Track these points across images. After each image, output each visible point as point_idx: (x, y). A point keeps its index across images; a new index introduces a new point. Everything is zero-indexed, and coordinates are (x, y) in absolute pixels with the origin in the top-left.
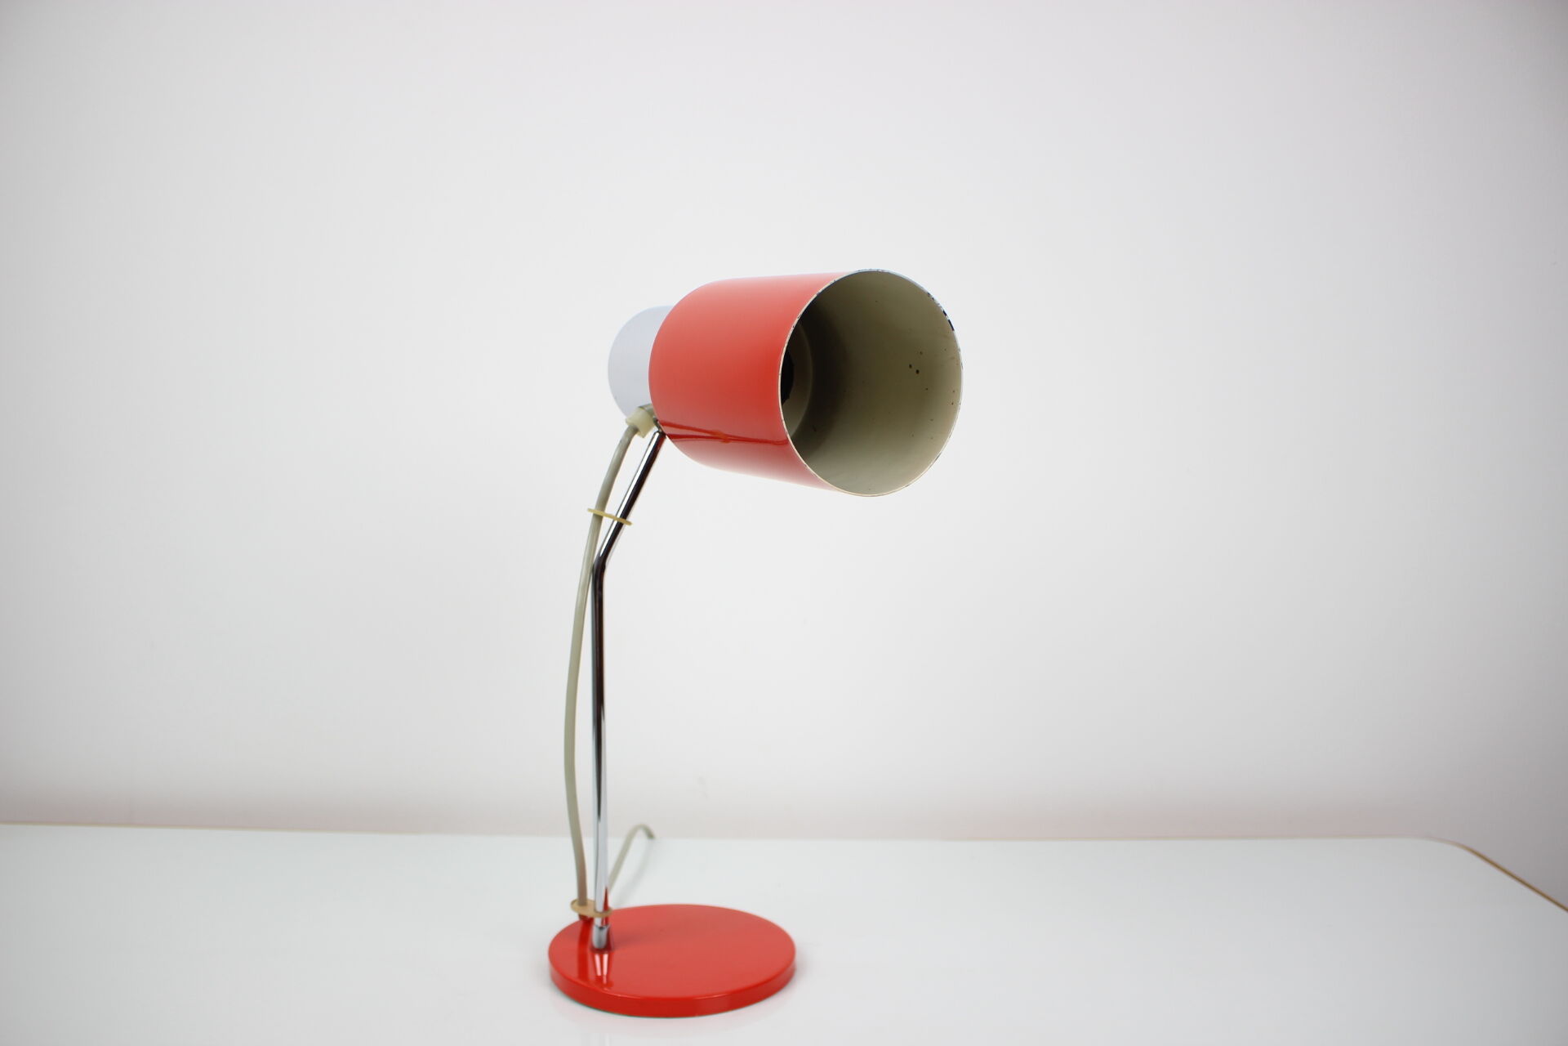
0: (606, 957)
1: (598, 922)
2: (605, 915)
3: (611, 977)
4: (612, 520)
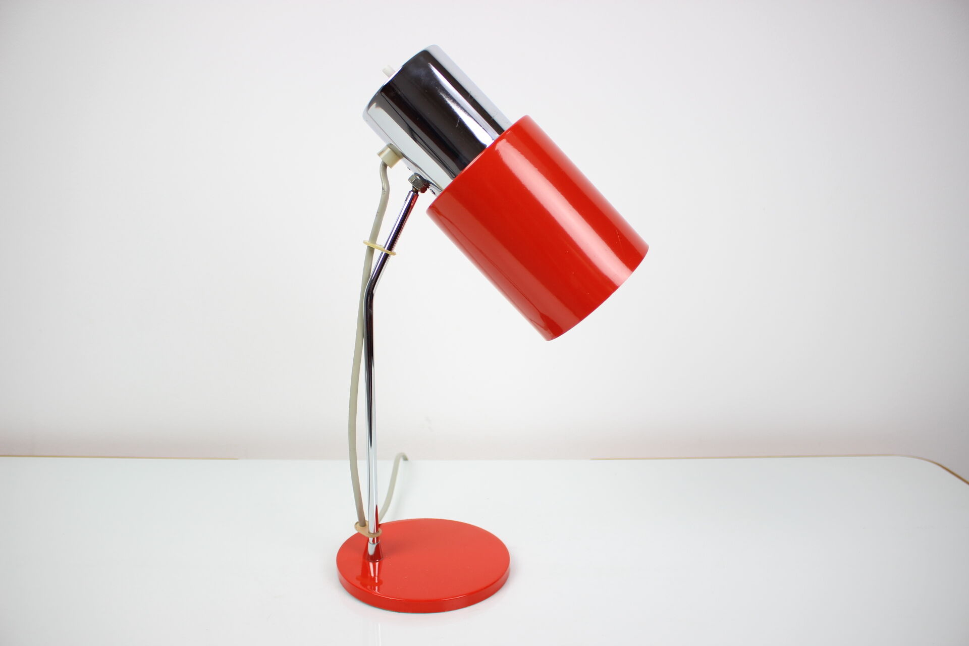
2: (376, 535)
3: (381, 580)
4: (381, 251)
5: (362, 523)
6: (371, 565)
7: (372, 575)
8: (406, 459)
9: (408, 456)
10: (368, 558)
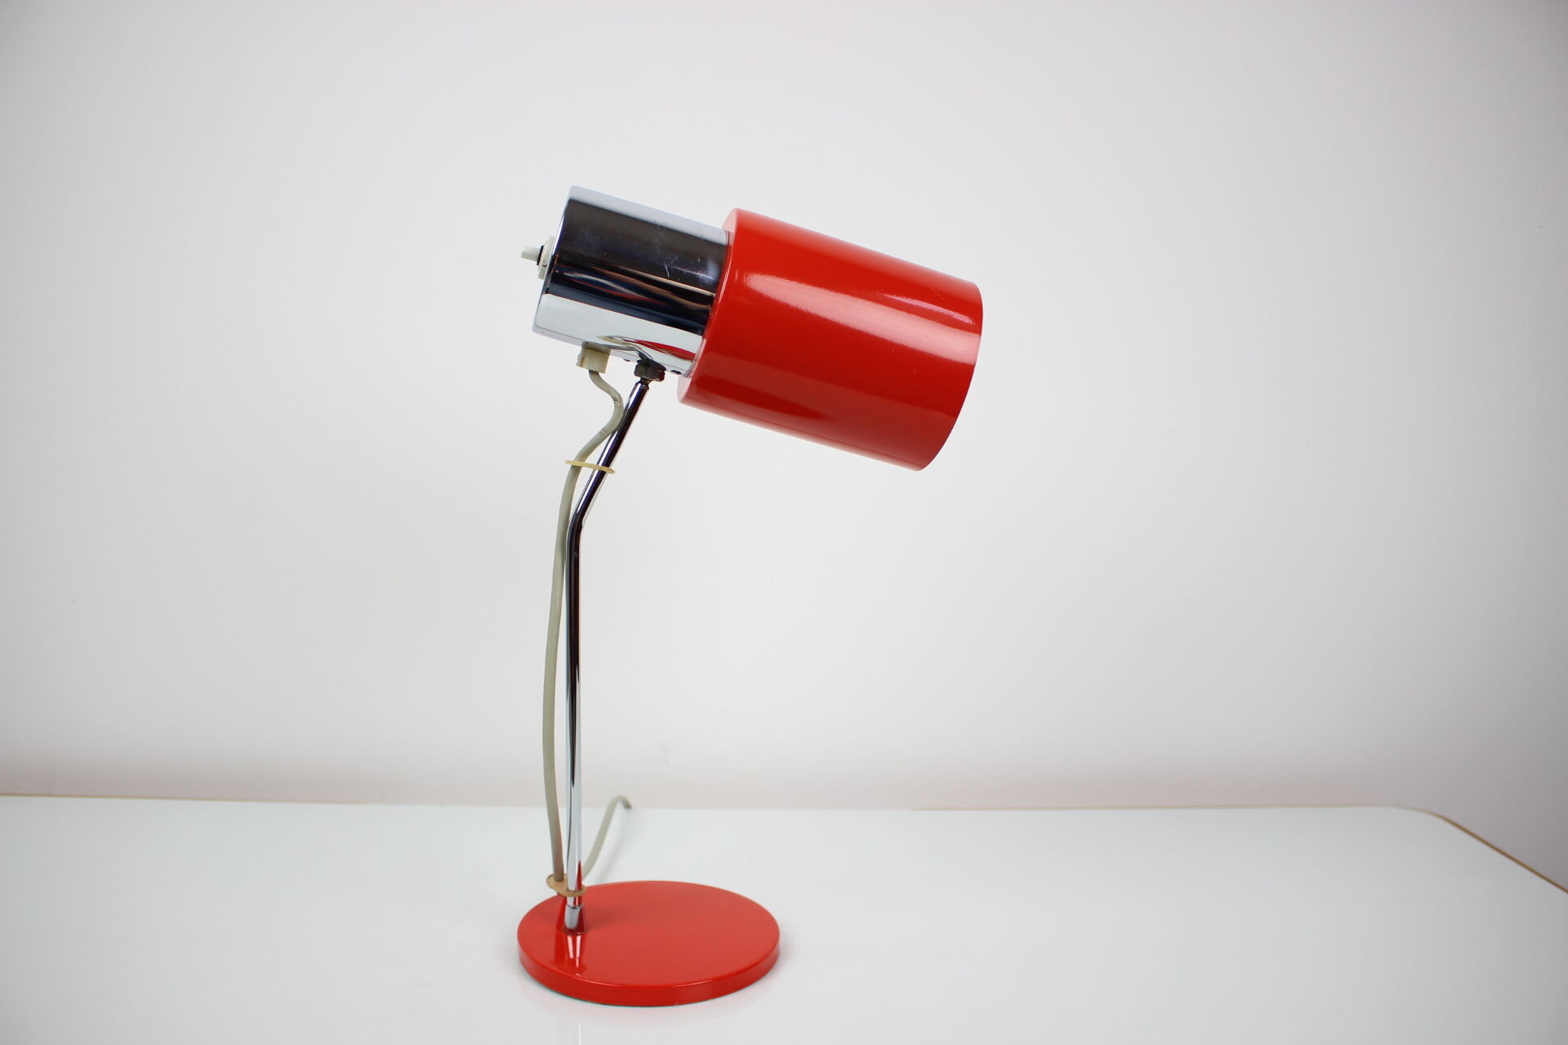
0: (579, 938)
1: (570, 901)
2: (578, 894)
3: (584, 962)
4: (592, 470)
5: (559, 876)
6: (570, 940)
7: (572, 956)
8: (627, 806)
9: (632, 802)
10: (562, 931)
